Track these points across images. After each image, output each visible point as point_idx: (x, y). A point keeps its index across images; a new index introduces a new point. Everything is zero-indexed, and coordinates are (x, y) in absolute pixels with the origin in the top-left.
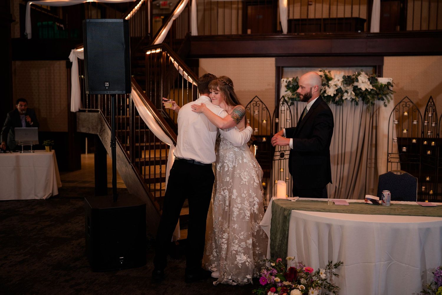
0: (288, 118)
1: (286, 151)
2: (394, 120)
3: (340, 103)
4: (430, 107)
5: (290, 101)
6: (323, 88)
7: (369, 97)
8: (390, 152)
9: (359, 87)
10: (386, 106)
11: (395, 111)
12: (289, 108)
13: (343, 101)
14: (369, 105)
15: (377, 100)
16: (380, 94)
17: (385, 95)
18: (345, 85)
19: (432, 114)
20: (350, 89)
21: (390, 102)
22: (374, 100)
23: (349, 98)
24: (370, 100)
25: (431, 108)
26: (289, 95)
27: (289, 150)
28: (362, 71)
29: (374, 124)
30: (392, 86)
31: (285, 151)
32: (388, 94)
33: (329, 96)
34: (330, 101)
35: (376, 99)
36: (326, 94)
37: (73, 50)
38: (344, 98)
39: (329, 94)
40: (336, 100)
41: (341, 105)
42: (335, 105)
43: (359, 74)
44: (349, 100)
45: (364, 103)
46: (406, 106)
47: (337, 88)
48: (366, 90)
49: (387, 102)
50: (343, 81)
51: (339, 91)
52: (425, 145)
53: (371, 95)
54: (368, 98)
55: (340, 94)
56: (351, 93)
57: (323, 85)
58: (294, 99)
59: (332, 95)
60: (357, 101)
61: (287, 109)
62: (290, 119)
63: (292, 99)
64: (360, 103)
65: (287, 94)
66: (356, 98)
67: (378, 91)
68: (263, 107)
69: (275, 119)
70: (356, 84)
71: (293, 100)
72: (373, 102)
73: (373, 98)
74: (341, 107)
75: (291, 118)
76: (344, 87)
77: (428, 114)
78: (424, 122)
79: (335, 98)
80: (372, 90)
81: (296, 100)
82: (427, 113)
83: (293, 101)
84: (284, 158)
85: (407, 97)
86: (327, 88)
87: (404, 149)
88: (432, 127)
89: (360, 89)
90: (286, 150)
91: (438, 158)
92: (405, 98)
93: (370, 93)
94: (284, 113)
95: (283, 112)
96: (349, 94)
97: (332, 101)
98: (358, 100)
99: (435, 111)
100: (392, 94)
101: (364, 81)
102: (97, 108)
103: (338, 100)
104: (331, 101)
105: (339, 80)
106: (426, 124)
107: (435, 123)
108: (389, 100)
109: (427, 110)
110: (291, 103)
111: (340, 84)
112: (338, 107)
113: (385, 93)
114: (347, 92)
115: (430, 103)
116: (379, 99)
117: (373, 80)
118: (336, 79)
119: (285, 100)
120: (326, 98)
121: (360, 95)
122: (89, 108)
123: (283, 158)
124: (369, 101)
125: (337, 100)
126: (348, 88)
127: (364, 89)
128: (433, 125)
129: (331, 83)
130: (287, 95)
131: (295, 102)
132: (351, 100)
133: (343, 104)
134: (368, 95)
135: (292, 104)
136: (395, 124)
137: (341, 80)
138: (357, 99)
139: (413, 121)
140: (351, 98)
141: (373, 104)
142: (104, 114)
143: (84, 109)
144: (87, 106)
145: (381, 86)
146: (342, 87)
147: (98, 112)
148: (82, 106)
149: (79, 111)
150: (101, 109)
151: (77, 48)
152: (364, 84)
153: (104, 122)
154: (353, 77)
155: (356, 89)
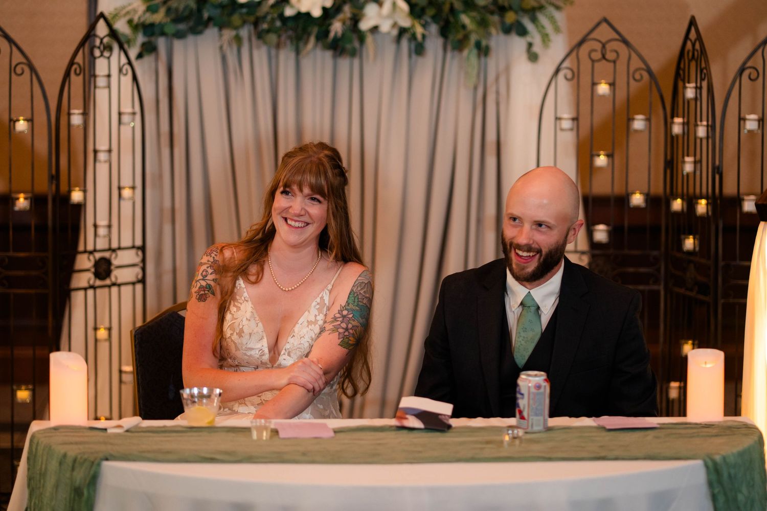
0: (127, 108)
1: (119, 253)
2: (559, 115)
3: (348, 46)
4: (690, 61)
5: (141, 39)
7: (465, 19)
10: (533, 57)
11: (561, 75)
12: (130, 63)
13: (361, 37)
14: (465, 52)
15: (498, 33)
16: (511, 8)
17: (532, 13)
19: (696, 88)
21: (551, 44)
22: (489, 35)
23: (385, 27)
24: (470, 32)
25: (693, 64)
26: (135, 11)
27: (133, 247)
29: (491, 136)
31: (114, 251)
32: (541, 8)
33: (304, 18)
34: (309, 35)
35: (493, 31)
36: (292, 6)
38: (364, 25)
39: (304, 9)
40: (332, 35)
41: (353, 53)
42: (329, 54)
44: (388, 33)
45: (449, 47)
46: (604, 57)
49: (537, 39)
52: (676, 214)
53: (474, 14)
54: (464, 27)
55: (347, 10)
56: (394, 5)
58: (157, 30)
59: (317, 13)
60: (419, 37)
61: (120, 70)
62: (134, 114)
63: (149, 29)
64: (434, 44)
65: (124, 8)
66: (413, 26)
68: (14, 64)
69: (69, 114)
71: (152, 34)
72: (484, 43)
73: (483, 24)
74: (356, 62)
75: (137, 108)
77: (685, 88)
78: (672, 123)
79: (330, 25)
81: (163, 34)
82: (680, 84)
83: (153, 39)
84: (113, 279)
85: (605, 20)
87: (601, 233)
88: (698, 141)
90: (119, 248)
91: (721, 263)
92: (598, 24)
94: (109, 86)
95: (101, 82)
97: (318, 38)
98: (424, 36)
99: (704, 74)
100: (558, 8)
103: (340, 34)
104: (312, 40)
106: (677, 129)
107: (708, 126)
108: (547, 35)
109: (681, 72)
110: (143, 45)
112: (344, 63)
113: (529, 7)
115: (689, 45)
116: (507, 30)
119: (113, 34)
120: (290, 24)
121: (431, 12)
123: (108, 282)
124: (466, 37)
125: (336, 33)
128: (701, 132)
130: (124, 12)
131: (161, 43)
132: (395, 32)
133: (364, 49)
134: (464, 12)
135: (149, 49)
136: (562, 130)
138: (419, 30)
139: (630, 120)
140: (395, 25)
141: (483, 51)
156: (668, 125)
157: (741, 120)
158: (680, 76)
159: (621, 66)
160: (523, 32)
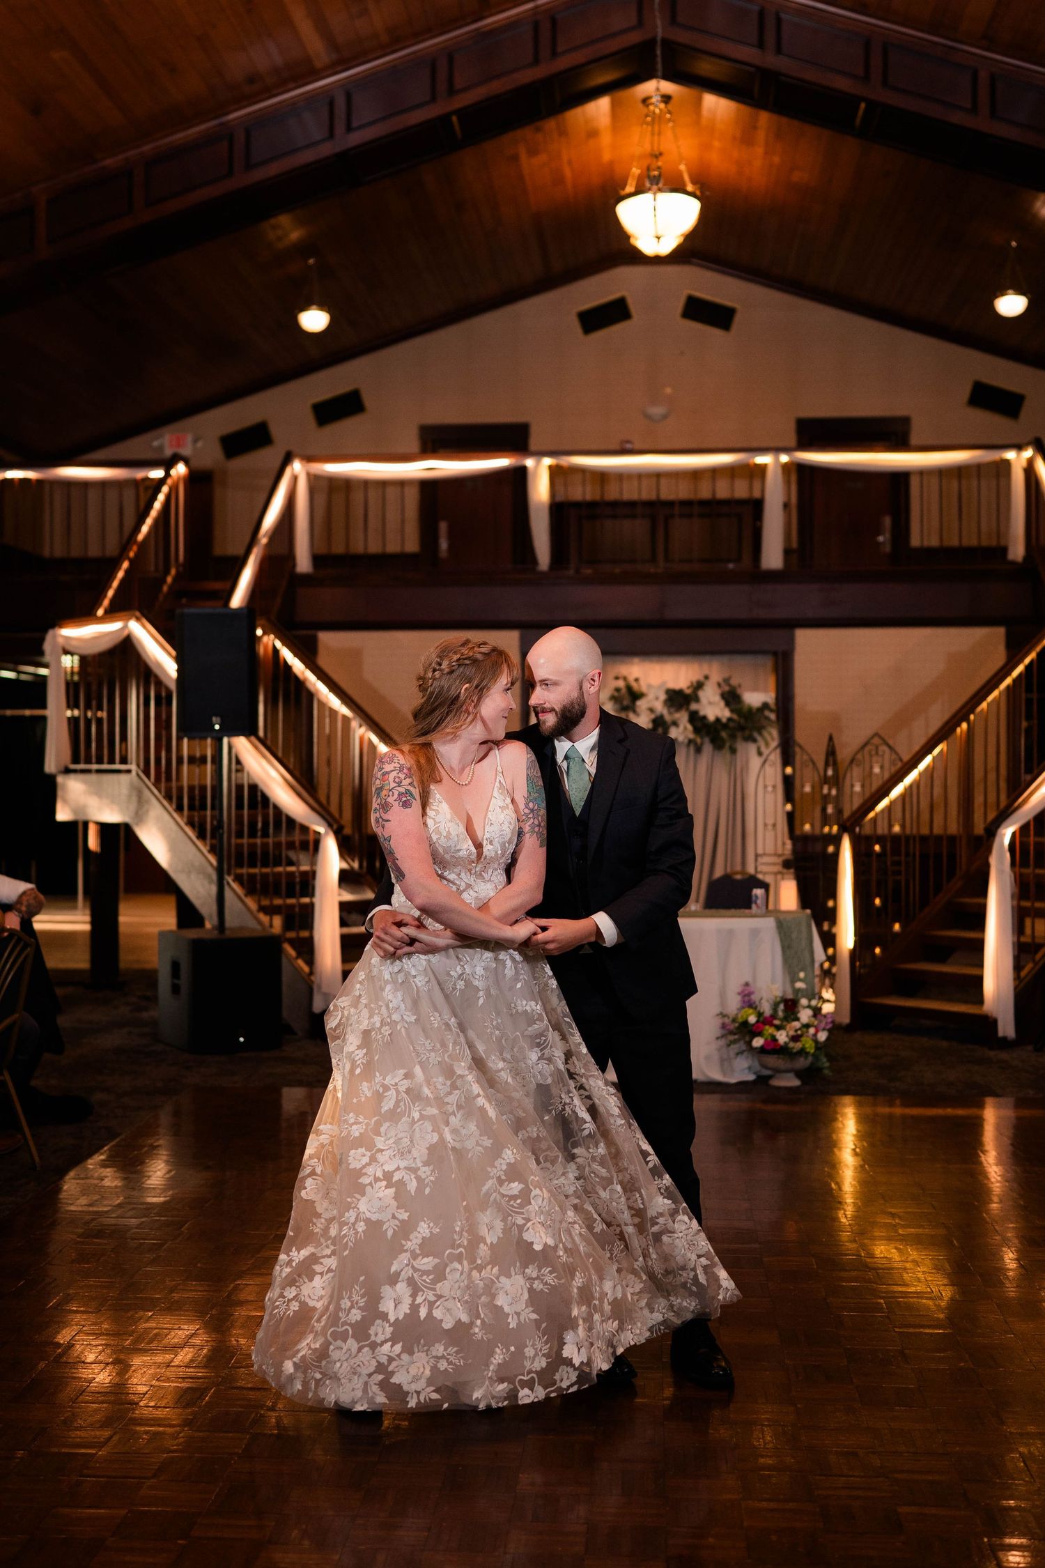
4: (830, 756)
7: (724, 734)
8: (760, 851)
9: (702, 713)
10: (760, 753)
14: (724, 752)
15: (740, 742)
16: (748, 728)
17: (760, 729)
18: (672, 710)
20: (683, 717)
21: (769, 746)
23: (681, 739)
24: (727, 741)
25: (832, 758)
28: (706, 677)
32: (763, 727)
35: (738, 740)
37: (51, 633)
43: (699, 686)
44: (683, 742)
45: (716, 748)
47: (653, 716)
48: (718, 720)
49: (762, 744)
50: (666, 702)
51: (658, 722)
52: (825, 834)
53: (728, 731)
54: (723, 738)
56: (686, 726)
57: (625, 709)
60: (700, 744)
64: (708, 748)
66: (696, 738)
67: (742, 721)
70: (694, 706)
72: (734, 747)
76: (670, 713)
80: (729, 720)
87: (788, 845)
89: (704, 718)
93: (725, 726)
96: (681, 728)
98: (703, 743)
99: (835, 764)
101: (712, 700)
102: (124, 760)
105: (657, 698)
106: (825, 791)
108: (766, 741)
111: (659, 707)
113: (758, 727)
114: (675, 724)
115: (830, 748)
116: (746, 740)
117: (731, 697)
118: (651, 696)
121: (706, 731)
122: (100, 761)
124: (725, 744)
126: (677, 715)
127: (711, 718)
128: (834, 792)
129: (642, 704)
132: (686, 741)
134: (724, 730)
137: (663, 697)
138: (699, 740)
139: (802, 786)
140: (686, 737)
141: (733, 751)
142: (148, 776)
143: (82, 766)
144: (94, 759)
145: (750, 709)
146: (665, 712)
147: (129, 771)
148: (76, 760)
149: (67, 771)
150: (138, 765)
151: (61, 627)
152: (713, 708)
153: (147, 793)
154: (688, 691)
155: (695, 718)
156: (821, 788)
157: (852, 786)
158: (827, 765)
159: (798, 758)
160: (755, 741)
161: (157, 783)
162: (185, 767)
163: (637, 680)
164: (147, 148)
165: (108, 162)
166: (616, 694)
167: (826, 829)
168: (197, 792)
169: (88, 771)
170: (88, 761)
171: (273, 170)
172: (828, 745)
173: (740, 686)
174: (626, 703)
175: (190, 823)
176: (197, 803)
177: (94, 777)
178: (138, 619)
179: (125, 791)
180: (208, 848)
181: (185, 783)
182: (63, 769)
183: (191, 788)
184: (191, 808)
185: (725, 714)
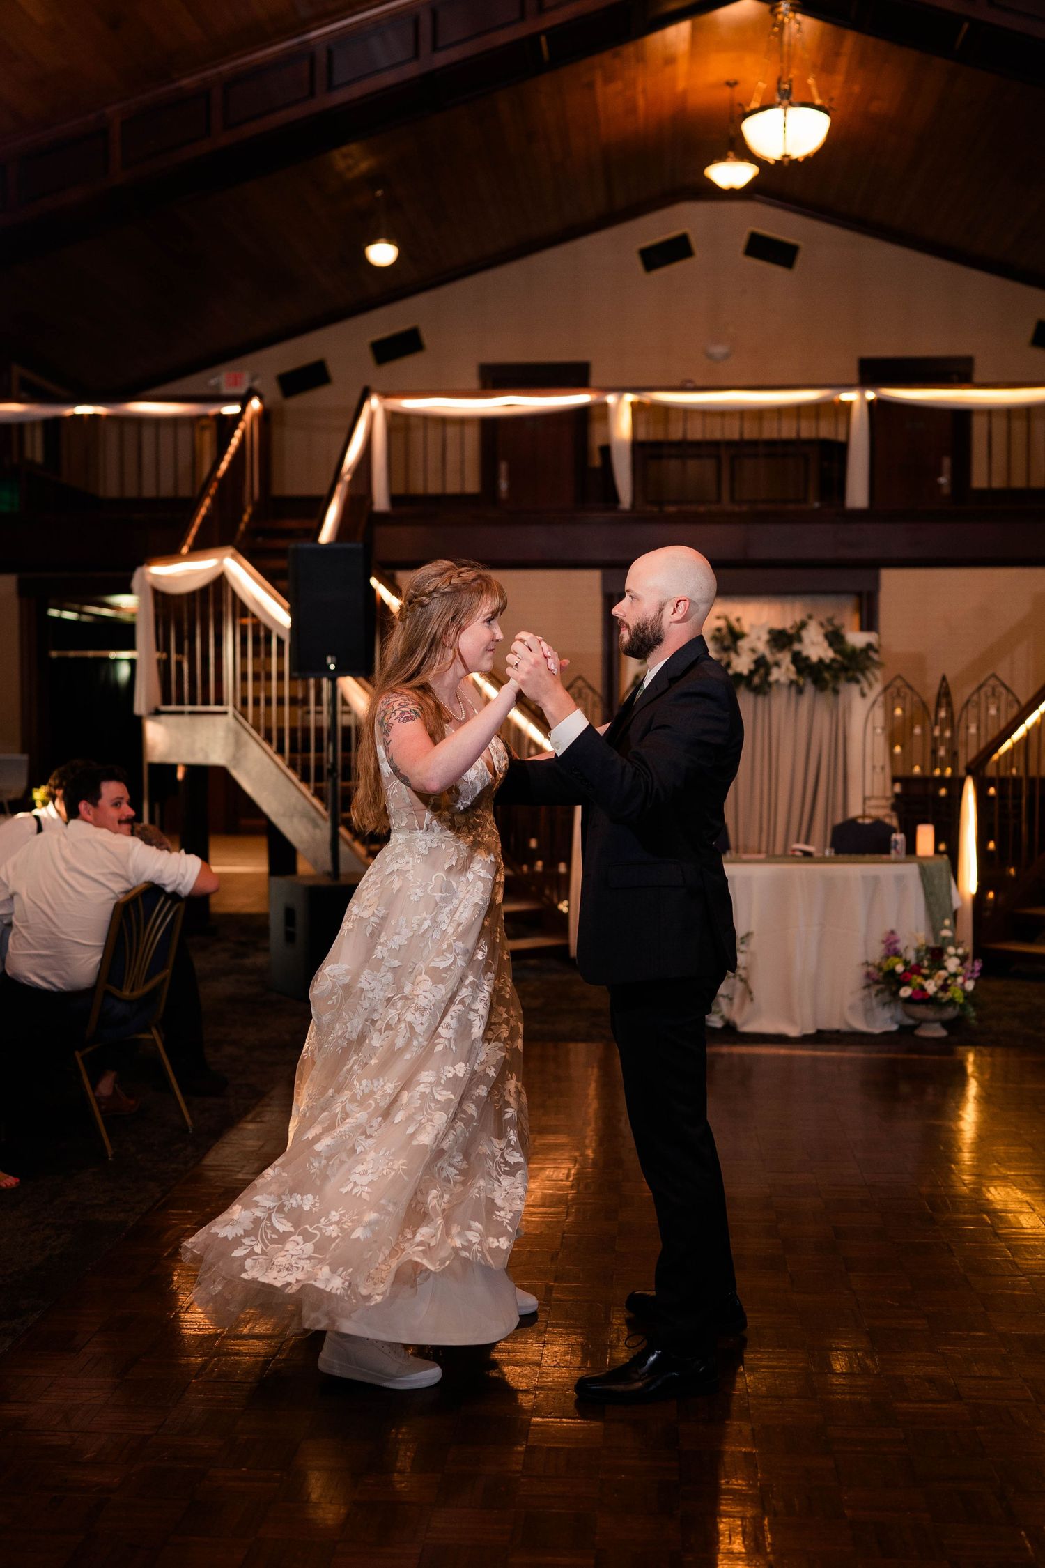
2: (875, 725)
3: (762, 690)
4: (943, 698)
6: (724, 656)
7: (827, 675)
8: (868, 794)
9: (805, 653)
10: (863, 695)
11: (878, 704)
13: (770, 685)
14: (827, 693)
15: (844, 683)
16: (851, 668)
17: (863, 670)
18: (774, 650)
19: (946, 712)
20: (785, 658)
21: (873, 687)
22: (839, 683)
23: (783, 679)
24: (830, 682)
25: (945, 699)
28: (810, 617)
30: (876, 651)
32: (867, 668)
33: (738, 676)
34: (741, 684)
35: (841, 681)
36: (733, 669)
37: (138, 571)
38: (772, 679)
39: (739, 671)
40: (754, 684)
41: (765, 694)
43: (803, 625)
44: (784, 683)
45: (818, 689)
46: (899, 695)
47: (754, 657)
48: (821, 661)
49: (865, 685)
50: (768, 642)
51: (761, 664)
52: (937, 776)
53: (831, 672)
54: (826, 679)
55: (762, 671)
56: (788, 667)
57: (726, 649)
59: (745, 672)
60: (802, 685)
64: (810, 689)
66: (798, 679)
67: (846, 662)
70: (796, 647)
72: (837, 688)
74: (767, 698)
76: (772, 653)
77: (941, 711)
78: (935, 729)
79: (753, 678)
80: (833, 660)
82: (939, 709)
85: (901, 676)
86: (733, 656)
87: (899, 789)
88: (947, 739)
89: (807, 658)
92: (896, 678)
93: (828, 667)
96: (783, 669)
97: (746, 686)
98: (804, 684)
99: (949, 705)
100: (877, 669)
101: (815, 641)
102: (219, 701)
103: (759, 684)
104: (743, 686)
105: (759, 638)
106: (937, 732)
107: (952, 731)
108: (871, 683)
109: (939, 703)
111: (762, 648)
112: (760, 699)
114: (777, 664)
115: (943, 689)
116: (849, 681)
117: (835, 638)
118: (753, 636)
121: (808, 672)
122: (193, 702)
124: (827, 685)
125: (757, 683)
126: (780, 656)
127: (815, 658)
128: (949, 734)
129: (743, 644)
132: (788, 682)
133: (771, 692)
134: (826, 671)
136: (877, 734)
137: (765, 637)
138: (801, 681)
139: (912, 728)
140: (788, 678)
141: (836, 692)
142: (246, 718)
143: (173, 708)
144: (186, 700)
145: (854, 650)
146: (767, 653)
147: (225, 713)
148: (166, 700)
149: (157, 713)
150: (235, 706)
151: (150, 564)
152: (816, 647)
153: (245, 736)
154: (791, 632)
155: (798, 659)
156: (932, 730)
157: (967, 728)
158: (938, 706)
159: (908, 699)
160: (857, 681)
161: (256, 727)
162: (287, 709)
163: (738, 620)
164: (225, 67)
165: (185, 82)
166: (717, 634)
167: (937, 772)
168: (299, 734)
169: (181, 713)
170: (180, 702)
171: (356, 91)
172: (941, 686)
173: (843, 626)
174: (727, 643)
175: (292, 765)
176: (300, 745)
177: (185, 719)
178: (233, 557)
179: (221, 733)
180: (312, 791)
181: (287, 725)
182: (153, 710)
183: (293, 731)
184: (293, 749)
185: (828, 654)
